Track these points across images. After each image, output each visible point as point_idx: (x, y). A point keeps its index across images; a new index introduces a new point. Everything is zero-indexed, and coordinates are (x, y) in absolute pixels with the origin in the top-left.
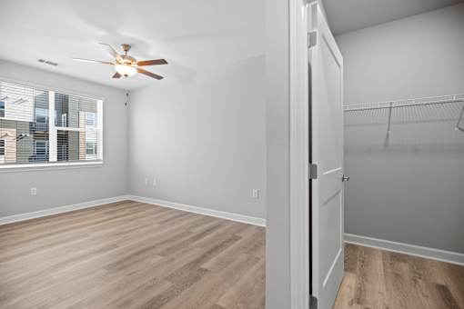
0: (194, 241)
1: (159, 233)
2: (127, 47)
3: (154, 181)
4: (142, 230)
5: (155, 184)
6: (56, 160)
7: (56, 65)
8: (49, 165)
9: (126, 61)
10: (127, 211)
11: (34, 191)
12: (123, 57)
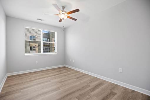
0: (92, 92)
1: (76, 84)
2: (63, 8)
3: (73, 60)
4: (69, 81)
5: (73, 62)
6: (43, 52)
7: (42, 20)
8: (41, 54)
9: (63, 13)
10: (64, 71)
11: (37, 62)
12: (62, 11)
